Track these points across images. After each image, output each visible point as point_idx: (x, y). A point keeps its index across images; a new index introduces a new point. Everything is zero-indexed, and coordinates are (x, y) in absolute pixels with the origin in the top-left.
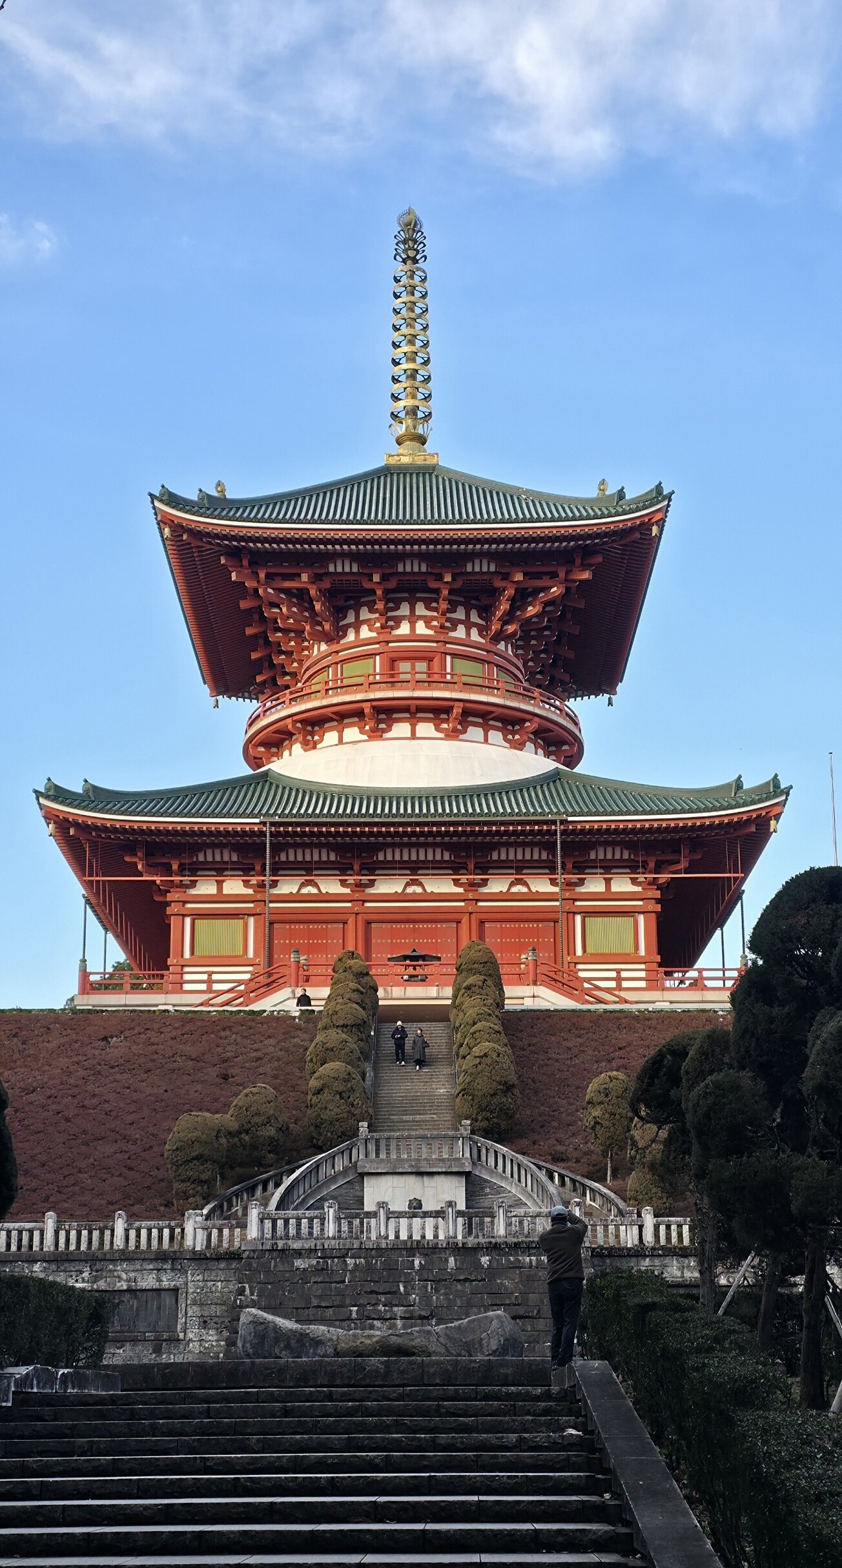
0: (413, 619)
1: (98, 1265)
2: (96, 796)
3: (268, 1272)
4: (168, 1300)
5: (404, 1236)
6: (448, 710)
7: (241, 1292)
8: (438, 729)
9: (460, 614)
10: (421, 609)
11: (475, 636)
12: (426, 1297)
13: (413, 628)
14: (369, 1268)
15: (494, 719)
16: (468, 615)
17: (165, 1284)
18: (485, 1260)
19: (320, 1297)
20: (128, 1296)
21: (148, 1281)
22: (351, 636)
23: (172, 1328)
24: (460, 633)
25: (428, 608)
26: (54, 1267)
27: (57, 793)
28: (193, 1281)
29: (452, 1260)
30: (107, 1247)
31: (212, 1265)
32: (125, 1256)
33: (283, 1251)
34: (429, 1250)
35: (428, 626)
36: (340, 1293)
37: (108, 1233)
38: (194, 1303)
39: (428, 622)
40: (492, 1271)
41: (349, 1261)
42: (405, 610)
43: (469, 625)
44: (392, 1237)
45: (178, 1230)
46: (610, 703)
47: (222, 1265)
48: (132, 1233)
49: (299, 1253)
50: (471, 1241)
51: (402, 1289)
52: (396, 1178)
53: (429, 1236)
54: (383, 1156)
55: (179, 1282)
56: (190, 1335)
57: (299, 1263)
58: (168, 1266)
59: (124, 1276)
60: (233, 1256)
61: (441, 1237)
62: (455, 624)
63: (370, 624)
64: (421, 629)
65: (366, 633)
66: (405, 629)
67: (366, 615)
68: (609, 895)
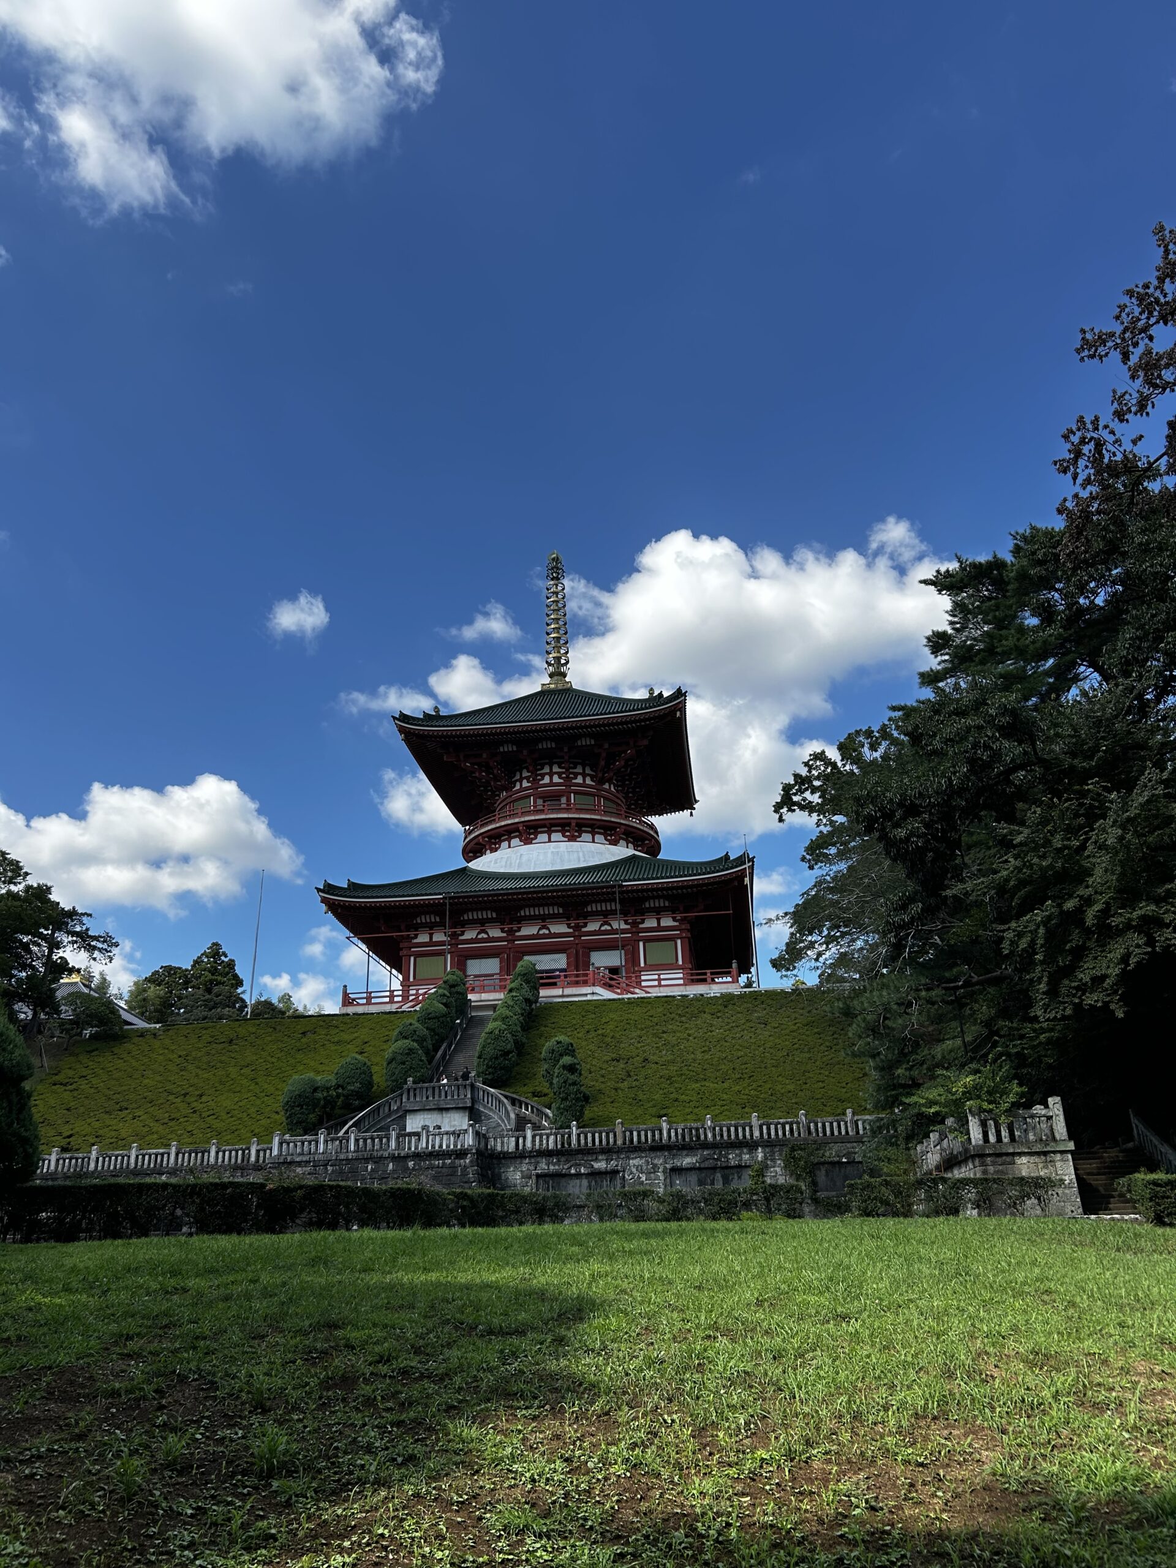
0: (551, 774)
2: (354, 888)
6: (569, 825)
8: (564, 836)
9: (579, 769)
10: (556, 769)
11: (588, 781)
13: (551, 779)
15: (599, 828)
16: (584, 770)
18: (411, 1164)
22: (518, 787)
24: (579, 780)
25: (560, 767)
27: (329, 888)
29: (391, 1166)
34: (378, 1159)
35: (560, 777)
37: (206, 1154)
39: (560, 775)
40: (415, 1171)
41: (328, 1168)
42: (546, 769)
43: (584, 775)
46: (691, 814)
50: (405, 1153)
62: (576, 775)
63: (527, 778)
64: (556, 779)
65: (525, 784)
66: (547, 780)
67: (525, 774)
68: (659, 928)
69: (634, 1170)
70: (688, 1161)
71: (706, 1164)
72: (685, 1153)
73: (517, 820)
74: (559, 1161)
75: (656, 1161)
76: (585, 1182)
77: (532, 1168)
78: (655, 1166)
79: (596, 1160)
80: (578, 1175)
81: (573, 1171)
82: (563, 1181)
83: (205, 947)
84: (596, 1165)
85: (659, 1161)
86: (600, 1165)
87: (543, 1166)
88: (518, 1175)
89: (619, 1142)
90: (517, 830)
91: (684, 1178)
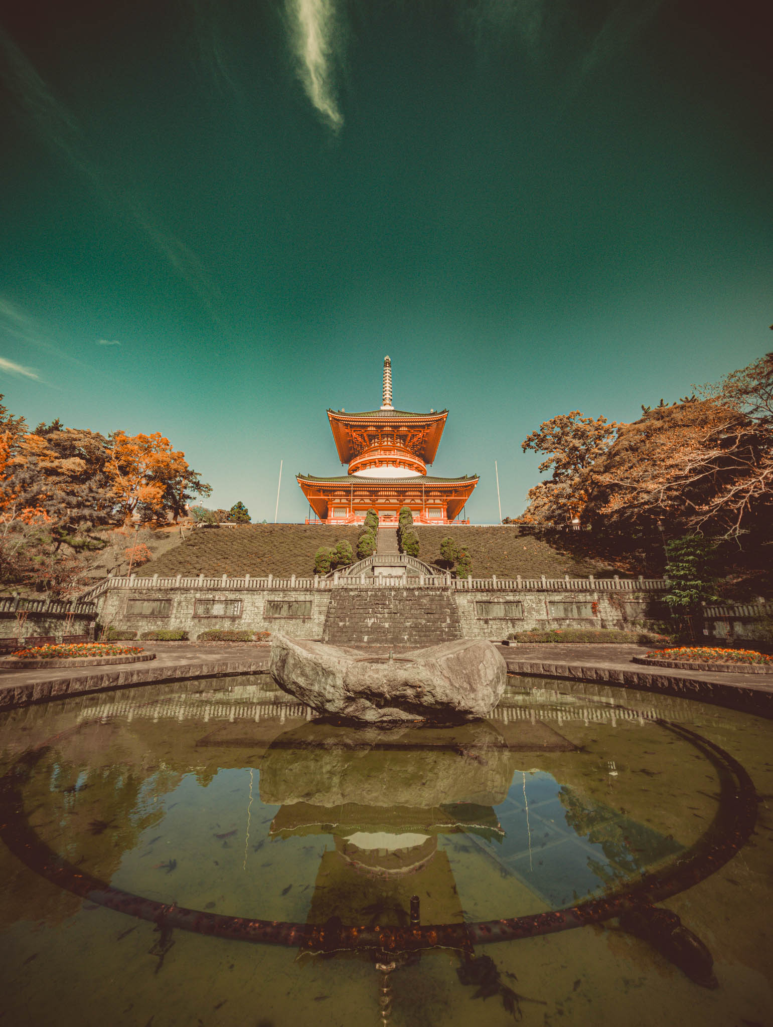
0: (387, 441)
1: (286, 592)
2: (310, 477)
3: (341, 596)
4: (308, 605)
5: (388, 584)
7: (331, 603)
8: (393, 465)
9: (398, 440)
10: (389, 439)
11: (402, 445)
12: (396, 606)
14: (376, 595)
15: (406, 464)
16: (400, 441)
17: (307, 599)
18: (416, 593)
19: (359, 605)
20: (294, 603)
21: (301, 598)
22: (373, 445)
23: (309, 615)
24: (398, 444)
26: (271, 593)
27: (301, 477)
28: (316, 598)
29: (405, 593)
30: (289, 586)
31: (323, 593)
32: (295, 590)
33: (346, 589)
34: (397, 590)
36: (365, 604)
37: (289, 582)
38: (317, 606)
39: (391, 442)
40: (420, 597)
41: (369, 593)
42: (386, 439)
43: (400, 443)
44: (384, 585)
45: (312, 581)
47: (327, 593)
48: (297, 582)
49: (351, 590)
50: (412, 587)
51: (387, 603)
52: (384, 568)
53: (397, 585)
54: (380, 561)
55: (312, 598)
56: (315, 617)
57: (352, 593)
58: (308, 593)
59: (294, 596)
60: (330, 590)
61: (401, 585)
62: (397, 442)
63: (377, 442)
64: (389, 443)
65: (376, 444)
66: (386, 443)
67: (376, 440)
68: (434, 504)
69: (529, 601)
70: (557, 598)
71: (568, 600)
72: (556, 593)
73: (375, 457)
74: (487, 595)
75: (540, 597)
76: (502, 607)
77: (473, 598)
78: (540, 600)
79: (508, 595)
80: (498, 603)
81: (496, 600)
82: (491, 606)
83: (235, 503)
84: (508, 598)
85: (542, 598)
86: (510, 598)
87: (479, 597)
88: (466, 601)
89: (520, 587)
90: (375, 462)
91: (556, 607)
